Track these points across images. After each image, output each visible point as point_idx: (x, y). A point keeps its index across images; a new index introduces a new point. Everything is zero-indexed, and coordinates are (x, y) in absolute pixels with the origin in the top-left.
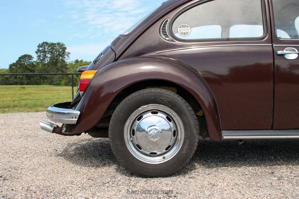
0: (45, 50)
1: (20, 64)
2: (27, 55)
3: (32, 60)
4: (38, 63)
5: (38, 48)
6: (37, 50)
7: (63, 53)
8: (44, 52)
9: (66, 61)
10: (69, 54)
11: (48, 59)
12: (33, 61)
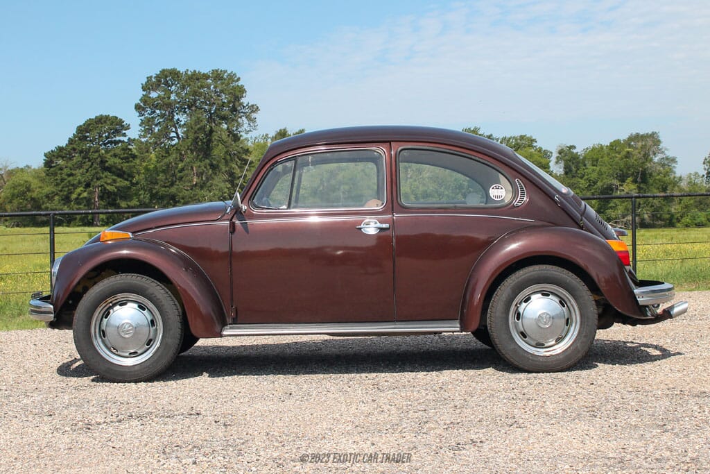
0: (169, 98)
1: (81, 152)
2: (107, 117)
3: (124, 135)
4: (145, 148)
5: (144, 93)
6: (141, 100)
7: (234, 110)
8: (167, 105)
9: (244, 136)
10: (252, 112)
11: (179, 130)
12: (126, 139)
